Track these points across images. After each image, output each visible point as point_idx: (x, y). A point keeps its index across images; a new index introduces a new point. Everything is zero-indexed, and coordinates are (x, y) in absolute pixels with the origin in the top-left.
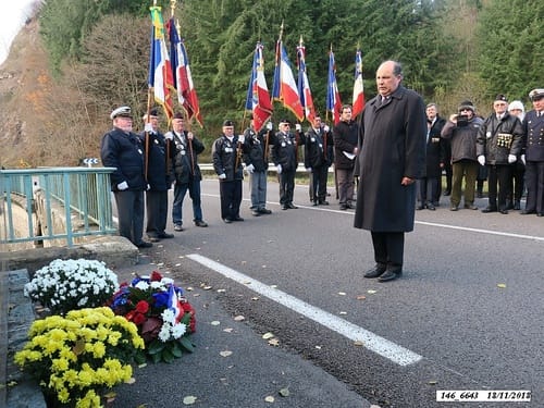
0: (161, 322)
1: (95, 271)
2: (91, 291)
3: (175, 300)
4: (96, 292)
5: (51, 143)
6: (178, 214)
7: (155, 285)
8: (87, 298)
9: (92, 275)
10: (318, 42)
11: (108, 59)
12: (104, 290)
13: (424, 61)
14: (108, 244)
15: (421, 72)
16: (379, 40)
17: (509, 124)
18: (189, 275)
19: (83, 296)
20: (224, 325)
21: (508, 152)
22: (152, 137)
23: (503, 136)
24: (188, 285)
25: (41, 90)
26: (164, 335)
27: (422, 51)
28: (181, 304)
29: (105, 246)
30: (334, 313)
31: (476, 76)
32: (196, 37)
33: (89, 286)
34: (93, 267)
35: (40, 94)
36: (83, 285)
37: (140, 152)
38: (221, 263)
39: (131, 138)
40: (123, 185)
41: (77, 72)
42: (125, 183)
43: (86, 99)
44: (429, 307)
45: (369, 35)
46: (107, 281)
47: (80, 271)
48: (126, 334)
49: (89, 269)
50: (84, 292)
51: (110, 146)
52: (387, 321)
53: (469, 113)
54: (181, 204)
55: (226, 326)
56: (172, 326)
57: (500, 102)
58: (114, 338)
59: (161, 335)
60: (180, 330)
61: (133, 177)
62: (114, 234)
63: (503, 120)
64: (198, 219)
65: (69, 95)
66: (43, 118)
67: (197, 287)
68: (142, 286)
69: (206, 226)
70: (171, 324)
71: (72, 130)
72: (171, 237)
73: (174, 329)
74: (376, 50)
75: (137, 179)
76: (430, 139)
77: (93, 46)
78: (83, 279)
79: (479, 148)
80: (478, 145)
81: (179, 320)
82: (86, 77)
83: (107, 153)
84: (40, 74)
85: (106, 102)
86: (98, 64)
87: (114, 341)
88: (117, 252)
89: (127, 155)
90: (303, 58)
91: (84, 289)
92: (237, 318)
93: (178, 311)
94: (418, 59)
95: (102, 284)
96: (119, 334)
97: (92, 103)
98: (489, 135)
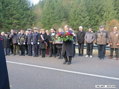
13: (30, 18)
15: (29, 20)
16: (20, 12)
27: (30, 16)
45: (17, 10)
53: (16, 32)
57: (22, 31)
74: (19, 14)
76: (8, 38)
79: (18, 41)
80: (18, 40)
94: (29, 17)
98: (19, 38)
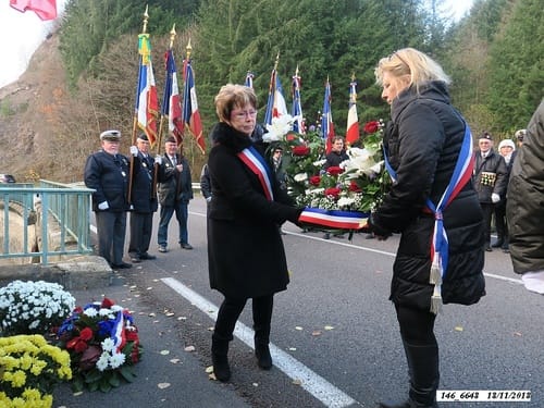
0: (101, 350)
1: (51, 294)
2: (43, 314)
3: (119, 328)
4: (49, 315)
5: (62, 155)
6: (163, 235)
7: (104, 312)
8: (38, 321)
9: (46, 299)
10: (329, 68)
11: (122, 76)
12: (58, 313)
14: (82, 264)
17: (493, 162)
18: (157, 300)
19: (35, 319)
20: (172, 355)
21: (492, 190)
22: (137, 160)
23: (487, 175)
24: (151, 311)
25: (56, 103)
26: (102, 364)
28: (126, 333)
29: (79, 266)
30: (284, 349)
31: (482, 109)
32: (209, 59)
33: (42, 309)
34: (48, 290)
35: (54, 106)
36: (36, 309)
37: (124, 174)
38: (193, 289)
39: (117, 160)
40: (104, 205)
41: (92, 87)
42: (106, 203)
43: (98, 114)
44: (380, 347)
46: (62, 305)
47: (35, 294)
48: (53, 363)
49: (44, 293)
50: (36, 315)
51: (93, 168)
52: (333, 360)
54: (166, 226)
55: (174, 357)
56: (111, 355)
57: (484, 140)
58: (38, 367)
59: (99, 363)
60: (118, 359)
61: (114, 199)
62: (93, 254)
63: (487, 158)
64: (184, 242)
65: (81, 109)
66: (55, 130)
67: (160, 313)
68: (90, 312)
69: (191, 248)
70: (111, 354)
71: (82, 144)
72: (154, 258)
73: (112, 359)
75: (117, 201)
77: (109, 63)
78: (37, 302)
81: (121, 349)
82: (100, 93)
83: (89, 174)
84: (57, 87)
85: (118, 118)
86: (112, 80)
87: (37, 370)
88: (90, 272)
89: (109, 177)
90: (297, 88)
91: (36, 312)
92: (188, 349)
93: (120, 339)
95: (55, 307)
96: (44, 364)
97: (104, 118)
